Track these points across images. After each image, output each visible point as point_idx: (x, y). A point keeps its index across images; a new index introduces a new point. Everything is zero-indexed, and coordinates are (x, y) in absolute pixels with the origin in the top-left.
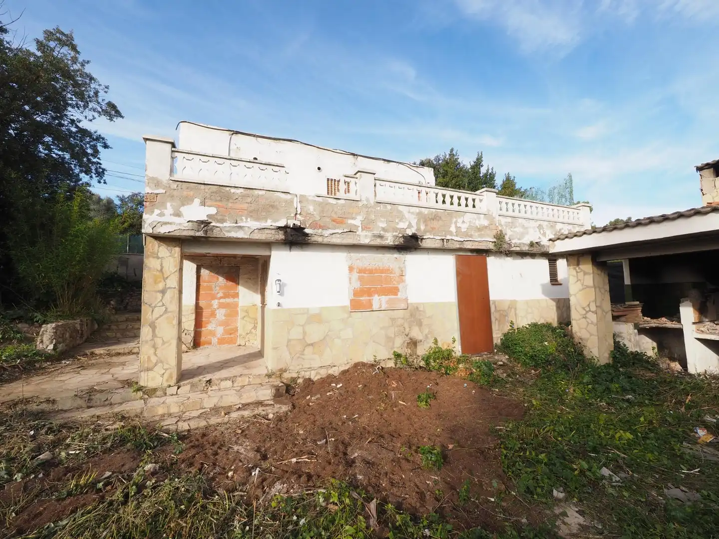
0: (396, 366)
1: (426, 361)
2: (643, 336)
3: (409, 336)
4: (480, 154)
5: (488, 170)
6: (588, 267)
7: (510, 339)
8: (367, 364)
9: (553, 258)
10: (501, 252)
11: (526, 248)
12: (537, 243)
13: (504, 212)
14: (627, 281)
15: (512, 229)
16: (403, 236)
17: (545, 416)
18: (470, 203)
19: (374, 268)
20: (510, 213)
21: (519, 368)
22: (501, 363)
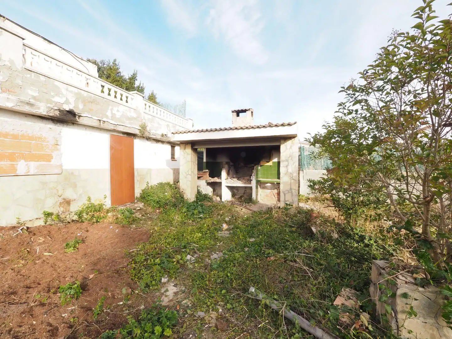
0: (46, 223)
1: (79, 215)
2: (208, 186)
3: (62, 197)
4: (136, 72)
5: (140, 84)
6: (189, 150)
7: (146, 193)
8: (7, 227)
9: (173, 145)
10: (144, 137)
11: (159, 137)
12: (165, 135)
13: (147, 111)
14: (205, 160)
15: (152, 124)
16: (60, 110)
17: (162, 235)
18: (124, 99)
19: (20, 134)
20: (151, 113)
21: (150, 210)
22: (139, 208)
